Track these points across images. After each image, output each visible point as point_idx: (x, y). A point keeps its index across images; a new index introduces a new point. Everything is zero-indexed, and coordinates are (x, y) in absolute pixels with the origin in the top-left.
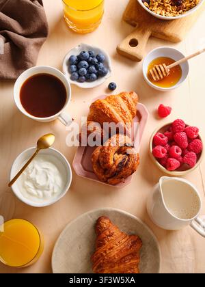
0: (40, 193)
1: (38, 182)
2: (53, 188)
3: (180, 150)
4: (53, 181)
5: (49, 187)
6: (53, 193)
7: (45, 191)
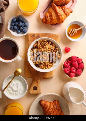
0: (14, 93)
1: (14, 89)
2: (20, 91)
3: (75, 69)
4: (20, 88)
5: (18, 91)
6: (20, 93)
7: (17, 93)
